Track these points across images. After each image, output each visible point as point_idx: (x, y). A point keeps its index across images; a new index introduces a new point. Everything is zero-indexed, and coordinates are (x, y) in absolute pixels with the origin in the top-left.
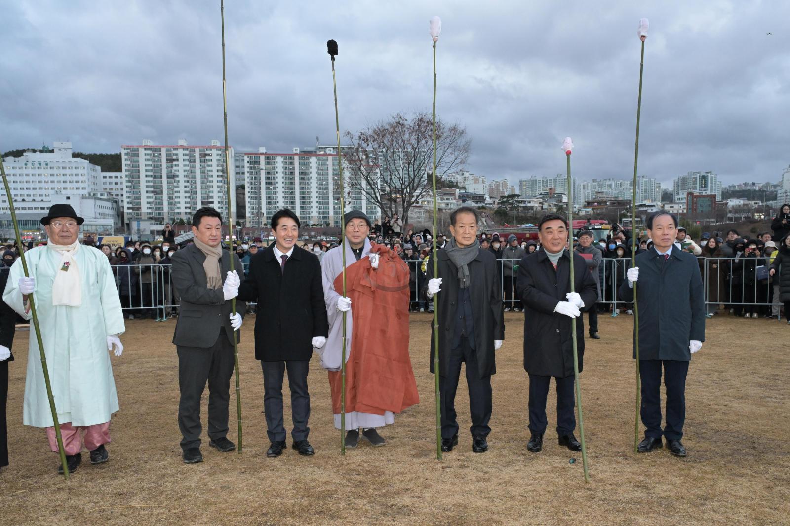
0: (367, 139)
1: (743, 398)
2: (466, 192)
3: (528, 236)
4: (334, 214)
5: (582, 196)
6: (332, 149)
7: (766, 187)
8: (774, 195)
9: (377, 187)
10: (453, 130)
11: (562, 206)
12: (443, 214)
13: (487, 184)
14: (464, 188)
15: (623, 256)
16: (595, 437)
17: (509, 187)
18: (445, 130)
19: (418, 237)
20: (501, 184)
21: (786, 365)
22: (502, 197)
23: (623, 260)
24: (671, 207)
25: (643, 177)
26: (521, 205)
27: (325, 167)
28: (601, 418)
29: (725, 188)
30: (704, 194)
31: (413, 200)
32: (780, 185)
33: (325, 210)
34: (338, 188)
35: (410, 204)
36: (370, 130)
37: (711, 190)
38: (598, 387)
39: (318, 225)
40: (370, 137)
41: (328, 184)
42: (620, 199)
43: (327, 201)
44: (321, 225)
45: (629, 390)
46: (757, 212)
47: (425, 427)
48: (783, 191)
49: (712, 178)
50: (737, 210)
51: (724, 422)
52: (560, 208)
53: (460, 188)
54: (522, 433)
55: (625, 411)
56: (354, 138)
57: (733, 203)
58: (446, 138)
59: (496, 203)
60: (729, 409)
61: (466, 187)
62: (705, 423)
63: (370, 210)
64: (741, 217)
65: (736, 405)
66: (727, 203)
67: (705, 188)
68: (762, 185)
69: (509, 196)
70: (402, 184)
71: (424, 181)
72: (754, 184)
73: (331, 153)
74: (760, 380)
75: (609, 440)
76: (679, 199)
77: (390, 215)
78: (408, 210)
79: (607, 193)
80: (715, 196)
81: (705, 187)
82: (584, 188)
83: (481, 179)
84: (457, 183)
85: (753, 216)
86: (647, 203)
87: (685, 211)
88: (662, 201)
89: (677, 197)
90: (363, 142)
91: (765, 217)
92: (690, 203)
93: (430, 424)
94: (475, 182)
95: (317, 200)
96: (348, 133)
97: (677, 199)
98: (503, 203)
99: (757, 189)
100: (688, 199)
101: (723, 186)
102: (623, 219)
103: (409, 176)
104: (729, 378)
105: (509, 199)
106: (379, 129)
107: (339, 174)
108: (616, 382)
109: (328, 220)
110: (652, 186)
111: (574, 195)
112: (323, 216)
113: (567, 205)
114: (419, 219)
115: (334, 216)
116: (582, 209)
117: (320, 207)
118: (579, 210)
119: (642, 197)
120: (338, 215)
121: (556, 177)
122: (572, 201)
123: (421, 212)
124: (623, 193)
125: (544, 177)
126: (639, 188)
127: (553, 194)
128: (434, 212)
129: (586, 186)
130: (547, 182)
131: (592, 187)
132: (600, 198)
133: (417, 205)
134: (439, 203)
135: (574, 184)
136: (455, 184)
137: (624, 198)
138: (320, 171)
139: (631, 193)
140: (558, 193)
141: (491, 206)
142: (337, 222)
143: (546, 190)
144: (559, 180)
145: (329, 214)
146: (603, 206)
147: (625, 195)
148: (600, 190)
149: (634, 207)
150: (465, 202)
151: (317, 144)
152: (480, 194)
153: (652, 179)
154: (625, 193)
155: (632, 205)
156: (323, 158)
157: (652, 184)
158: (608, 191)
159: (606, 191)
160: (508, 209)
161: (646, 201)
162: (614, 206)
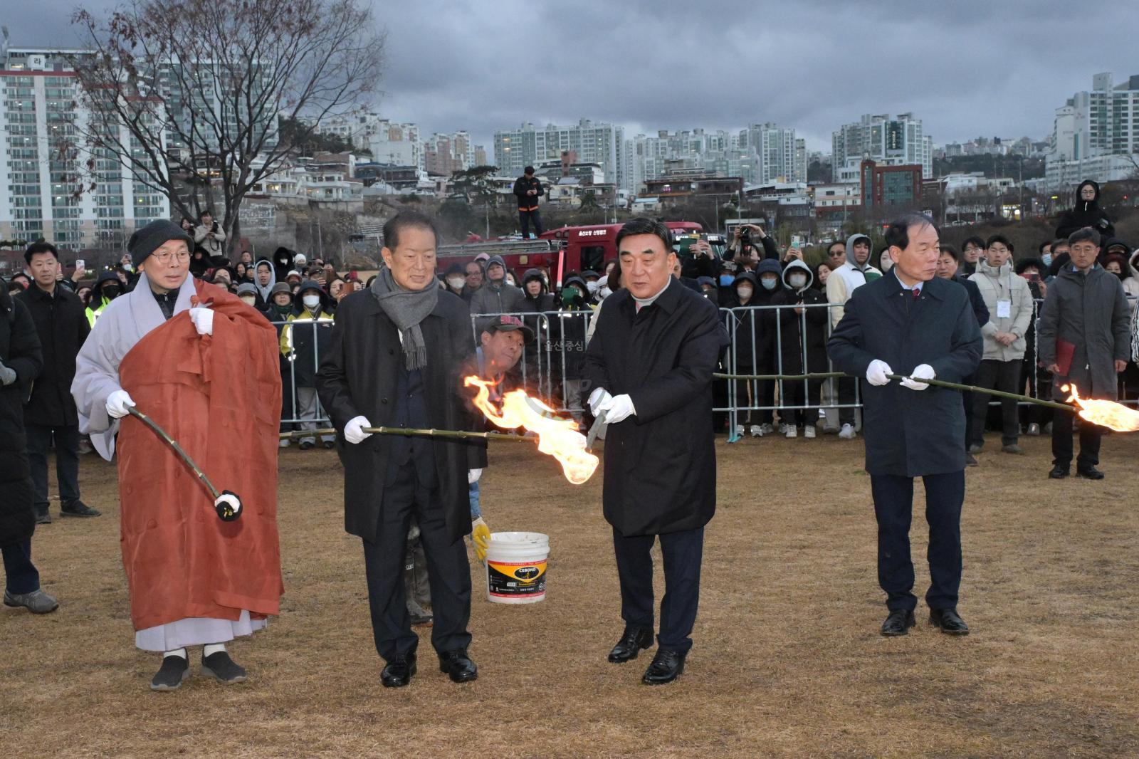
0: (132, 31)
1: (1047, 619)
2: (372, 163)
3: (524, 260)
4: (54, 216)
5: (636, 170)
6: (43, 58)
7: (1023, 148)
8: (1038, 166)
9: (160, 149)
10: (340, 10)
11: (592, 192)
12: (318, 214)
13: (420, 142)
14: (367, 152)
15: (751, 302)
16: (733, 738)
17: (471, 150)
18: (322, 10)
19: (264, 268)
20: (452, 143)
21: (1121, 539)
22: (459, 173)
23: (749, 311)
24: (829, 193)
25: (767, 125)
26: (499, 190)
27: (25, 103)
28: (738, 688)
29: (940, 151)
30: (897, 163)
31: (249, 180)
32: (1051, 143)
33: (30, 208)
34: (63, 151)
35: (242, 189)
36: (138, 7)
37: (911, 155)
38: (721, 614)
39: (14, 243)
40: (139, 25)
41: (35, 144)
42: (720, 175)
43: (34, 184)
44: (22, 244)
45: (793, 616)
46: (1006, 204)
47: (314, 741)
48: (1057, 156)
49: (911, 128)
50: (965, 198)
51: (1016, 680)
52: (588, 198)
53: (358, 153)
54: (559, 740)
55: (792, 669)
56: (97, 28)
57: (956, 182)
58: (326, 29)
59: (443, 187)
60: (1021, 648)
61: (372, 149)
62: (976, 685)
63: (142, 207)
64: (974, 214)
65: (1036, 639)
66: (945, 184)
67: (898, 152)
68: (1013, 142)
69: (472, 171)
70: (221, 140)
71: (272, 136)
72: (997, 141)
73: (42, 66)
74: (1075, 576)
75: (766, 742)
76: (845, 175)
77: (194, 215)
78: (238, 202)
79: (690, 162)
80: (918, 169)
81: (898, 148)
82: (640, 151)
83: (406, 132)
84: (350, 140)
85: (999, 210)
86: (778, 184)
87: (859, 202)
88: (809, 179)
89: (842, 170)
90: (122, 37)
91: (1022, 214)
92: (869, 185)
93: (328, 731)
94: (392, 139)
95: (10, 182)
96: (84, 14)
97: (840, 176)
98: (458, 186)
99: (1005, 153)
100: (863, 176)
101: (936, 146)
102: (728, 221)
103: (239, 121)
104: (1008, 575)
105: (474, 177)
106: (161, 6)
107: (61, 119)
108: (760, 598)
109: (39, 231)
110: (787, 147)
111: (618, 168)
112: (27, 223)
113: (603, 190)
114: (264, 225)
115: (54, 222)
116: (637, 200)
117: (17, 199)
118: (631, 202)
119: (766, 172)
120: (63, 219)
121: (577, 128)
122: (615, 181)
123: (268, 209)
124: (724, 163)
125: (549, 126)
126: (759, 152)
127: (572, 166)
128: (299, 209)
129: (644, 147)
130: (557, 138)
131: (657, 149)
132: (676, 173)
133: (258, 193)
134: (309, 188)
135: (617, 142)
136: (345, 142)
137: (728, 174)
138: (14, 112)
139: (743, 162)
140: (583, 162)
141: (432, 194)
142: (62, 236)
143: (555, 157)
144: (584, 132)
145: (41, 217)
146: (684, 191)
147: (730, 166)
148: (675, 156)
149: (750, 193)
150: (370, 185)
151: (4, 46)
152: (405, 167)
153: (786, 131)
154: (730, 162)
155: (745, 190)
156: (22, 80)
157: (787, 143)
158: (693, 159)
159: (689, 157)
160: (471, 200)
161: (775, 180)
162: (706, 193)
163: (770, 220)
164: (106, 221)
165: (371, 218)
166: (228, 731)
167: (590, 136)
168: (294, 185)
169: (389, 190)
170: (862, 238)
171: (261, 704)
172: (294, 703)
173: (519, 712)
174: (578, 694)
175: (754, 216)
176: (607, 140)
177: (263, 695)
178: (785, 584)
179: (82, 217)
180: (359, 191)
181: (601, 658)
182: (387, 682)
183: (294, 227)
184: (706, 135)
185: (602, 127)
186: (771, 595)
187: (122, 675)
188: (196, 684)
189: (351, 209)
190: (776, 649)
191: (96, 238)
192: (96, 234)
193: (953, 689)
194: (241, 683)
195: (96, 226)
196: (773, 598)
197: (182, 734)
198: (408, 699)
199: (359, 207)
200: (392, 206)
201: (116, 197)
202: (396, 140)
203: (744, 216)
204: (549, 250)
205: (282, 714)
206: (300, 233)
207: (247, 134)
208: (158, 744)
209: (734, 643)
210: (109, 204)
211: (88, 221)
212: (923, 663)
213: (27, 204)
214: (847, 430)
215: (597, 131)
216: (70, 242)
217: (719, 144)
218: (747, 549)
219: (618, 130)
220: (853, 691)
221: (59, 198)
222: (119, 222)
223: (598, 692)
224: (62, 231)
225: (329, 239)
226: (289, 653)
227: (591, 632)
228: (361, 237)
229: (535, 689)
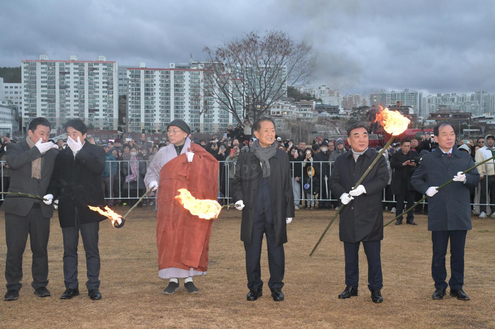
0: (224, 54)
2: (322, 104)
4: (204, 122)
5: (427, 109)
6: (203, 65)
10: (300, 46)
12: (300, 123)
13: (341, 96)
14: (320, 100)
17: (361, 100)
18: (293, 46)
20: (354, 97)
22: (354, 109)
25: (483, 92)
27: (196, 81)
28: (385, 313)
36: (226, 46)
40: (226, 52)
41: (199, 96)
42: (462, 111)
43: (198, 110)
45: (423, 287)
47: (211, 318)
53: (317, 101)
55: (411, 307)
56: (211, 53)
58: (294, 53)
59: (349, 114)
61: (323, 99)
62: (486, 321)
69: (360, 108)
79: (450, 106)
82: (429, 102)
83: (336, 93)
84: (314, 95)
90: (220, 56)
93: (217, 315)
94: (330, 95)
95: (189, 109)
96: (207, 48)
98: (355, 114)
102: (464, 130)
105: (361, 110)
106: (234, 45)
107: (208, 87)
108: (413, 278)
109: (198, 127)
110: (491, 101)
111: (420, 108)
112: (194, 124)
113: (413, 116)
114: (280, 127)
115: (204, 124)
116: (427, 121)
117: (192, 115)
118: (424, 121)
119: (482, 111)
120: (208, 123)
121: (404, 92)
122: (418, 113)
123: (281, 121)
124: (464, 107)
125: (392, 91)
126: (479, 103)
127: (401, 107)
128: (293, 121)
129: (431, 100)
130: (395, 96)
131: (436, 101)
132: (443, 111)
133: (278, 115)
134: (297, 113)
135: (420, 98)
136: (312, 96)
137: (466, 111)
138: (192, 84)
139: (472, 107)
140: (405, 106)
141: (345, 116)
142: (206, 129)
143: (394, 103)
144: (406, 94)
145: (199, 122)
146: (446, 118)
147: (467, 108)
148: (444, 104)
149: (474, 119)
150: (321, 113)
151: (190, 60)
152: (334, 106)
153: (491, 95)
154: (467, 106)
155: (472, 117)
156: (196, 73)
157: (491, 99)
158: (451, 105)
159: (449, 104)
160: (359, 119)
161: (485, 114)
162: (455, 118)
163: (482, 130)
164: (222, 124)
165: (320, 125)
166: (182, 311)
167: (409, 96)
168: (292, 112)
169: (328, 115)
170: (491, 136)
171: (199, 302)
172: (210, 303)
173: (293, 314)
174: (319, 309)
175: (476, 128)
176: (416, 97)
177: (201, 299)
178: (426, 274)
179: (214, 122)
180: (316, 115)
181: (335, 296)
182: (248, 299)
183: (291, 128)
184: (457, 96)
185: (414, 92)
186: (418, 277)
187: (156, 287)
188: (180, 293)
189: (313, 121)
190: (409, 299)
191: (218, 130)
192: (219, 128)
193: (476, 322)
194: (196, 294)
195: (219, 126)
196: (418, 279)
197: (165, 311)
198: (253, 306)
199: (316, 121)
200: (329, 121)
201: (226, 115)
202: (332, 96)
203: (471, 128)
204: (377, 139)
205: (204, 307)
206: (293, 130)
207: (263, 92)
208: (154, 314)
209: (392, 295)
210: (224, 118)
211: (216, 124)
212: (468, 310)
213: (195, 117)
214: (483, 215)
215: (412, 93)
216: (209, 131)
217: (462, 99)
218: (417, 259)
219: (420, 93)
220: (432, 319)
221: (206, 115)
222: (227, 124)
223: (327, 310)
224: (206, 127)
225: (304, 133)
226: (218, 285)
227: (337, 286)
228: (316, 132)
229: (304, 306)
